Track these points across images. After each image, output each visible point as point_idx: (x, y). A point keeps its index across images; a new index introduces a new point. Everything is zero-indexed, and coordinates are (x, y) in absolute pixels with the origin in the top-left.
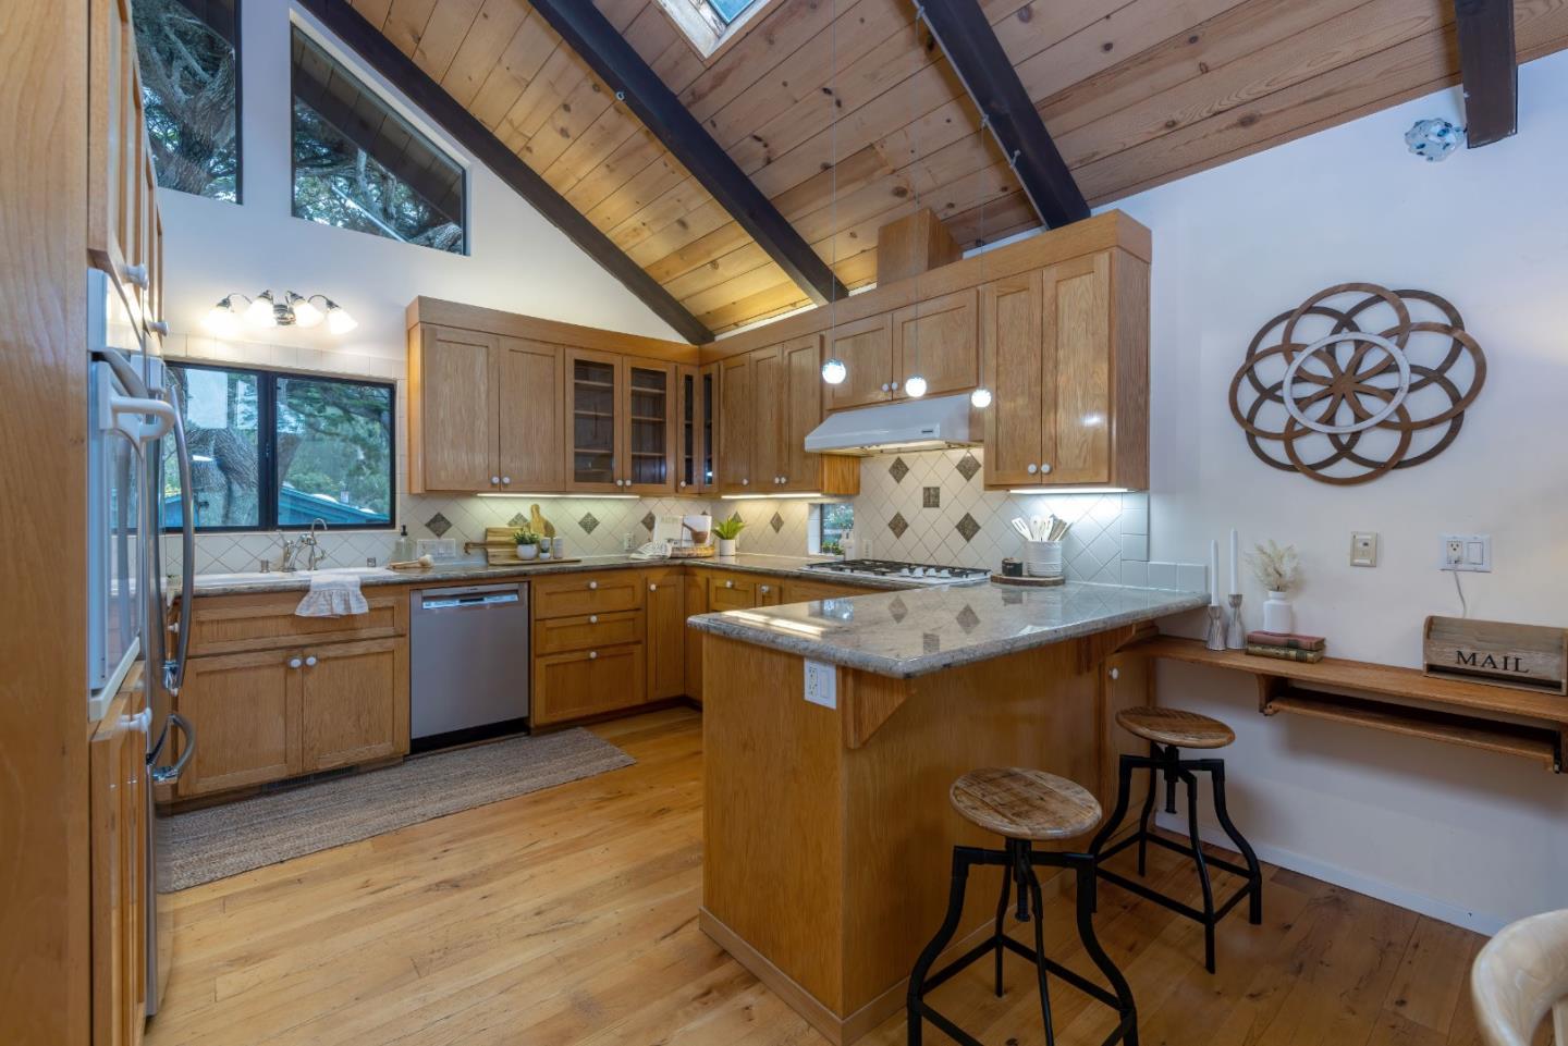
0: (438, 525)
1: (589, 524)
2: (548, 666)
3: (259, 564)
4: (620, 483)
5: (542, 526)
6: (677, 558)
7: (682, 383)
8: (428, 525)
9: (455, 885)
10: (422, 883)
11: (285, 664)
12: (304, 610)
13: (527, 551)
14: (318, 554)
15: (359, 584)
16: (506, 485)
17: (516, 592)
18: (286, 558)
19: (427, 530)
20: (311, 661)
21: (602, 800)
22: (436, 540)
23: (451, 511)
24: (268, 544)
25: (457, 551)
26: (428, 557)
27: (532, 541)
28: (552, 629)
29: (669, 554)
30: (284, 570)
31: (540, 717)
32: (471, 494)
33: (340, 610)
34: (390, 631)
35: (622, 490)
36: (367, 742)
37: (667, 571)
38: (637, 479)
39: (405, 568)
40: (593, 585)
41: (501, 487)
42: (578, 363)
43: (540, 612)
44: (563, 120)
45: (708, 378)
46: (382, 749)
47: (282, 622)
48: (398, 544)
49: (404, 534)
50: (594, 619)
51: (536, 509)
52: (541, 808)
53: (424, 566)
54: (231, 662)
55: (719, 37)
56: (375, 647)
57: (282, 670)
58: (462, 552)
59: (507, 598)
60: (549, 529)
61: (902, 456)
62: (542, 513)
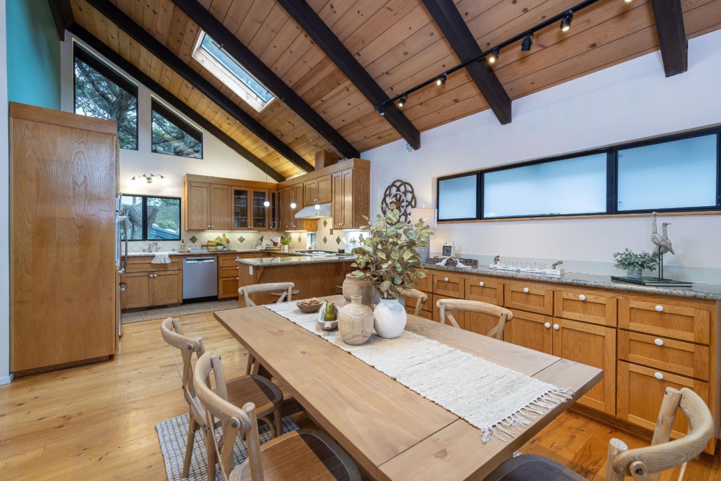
0: (193, 240)
1: (242, 240)
2: (223, 281)
3: (142, 250)
4: (249, 227)
5: (226, 240)
6: (267, 250)
7: (271, 196)
8: (190, 240)
11: (149, 276)
12: (153, 262)
13: (220, 248)
14: (158, 247)
15: (169, 255)
16: (213, 228)
17: (214, 259)
18: (150, 248)
19: (190, 242)
20: (155, 275)
22: (193, 244)
23: (197, 236)
24: (145, 245)
25: (199, 247)
26: (190, 249)
27: (221, 245)
28: (225, 270)
29: (264, 249)
30: (149, 252)
31: (221, 296)
32: (203, 230)
33: (163, 262)
34: (176, 268)
35: (250, 229)
36: (170, 299)
37: (263, 254)
38: (255, 225)
39: (183, 252)
40: (238, 257)
41: (211, 229)
42: (236, 191)
43: (221, 265)
44: (228, 121)
45: (279, 193)
46: (175, 301)
47: (148, 265)
48: (181, 245)
49: (183, 242)
50: (238, 268)
51: (224, 235)
53: (188, 251)
54: (136, 274)
55: (263, 106)
56: (173, 273)
57: (147, 278)
58: (201, 248)
59: (211, 261)
60: (228, 241)
61: (326, 219)
62: (226, 236)
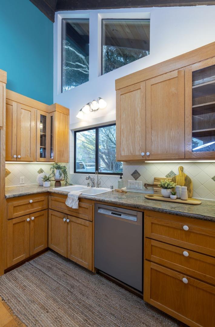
0: (136, 175)
5: (184, 178)
8: (132, 175)
15: (78, 197)
20: (68, 220)
22: (135, 181)
25: (142, 187)
40: (186, 228)
48: (119, 182)
49: (121, 178)
50: (186, 253)
51: (182, 169)
56: (83, 223)
58: (144, 188)
60: (188, 182)
62: (185, 170)
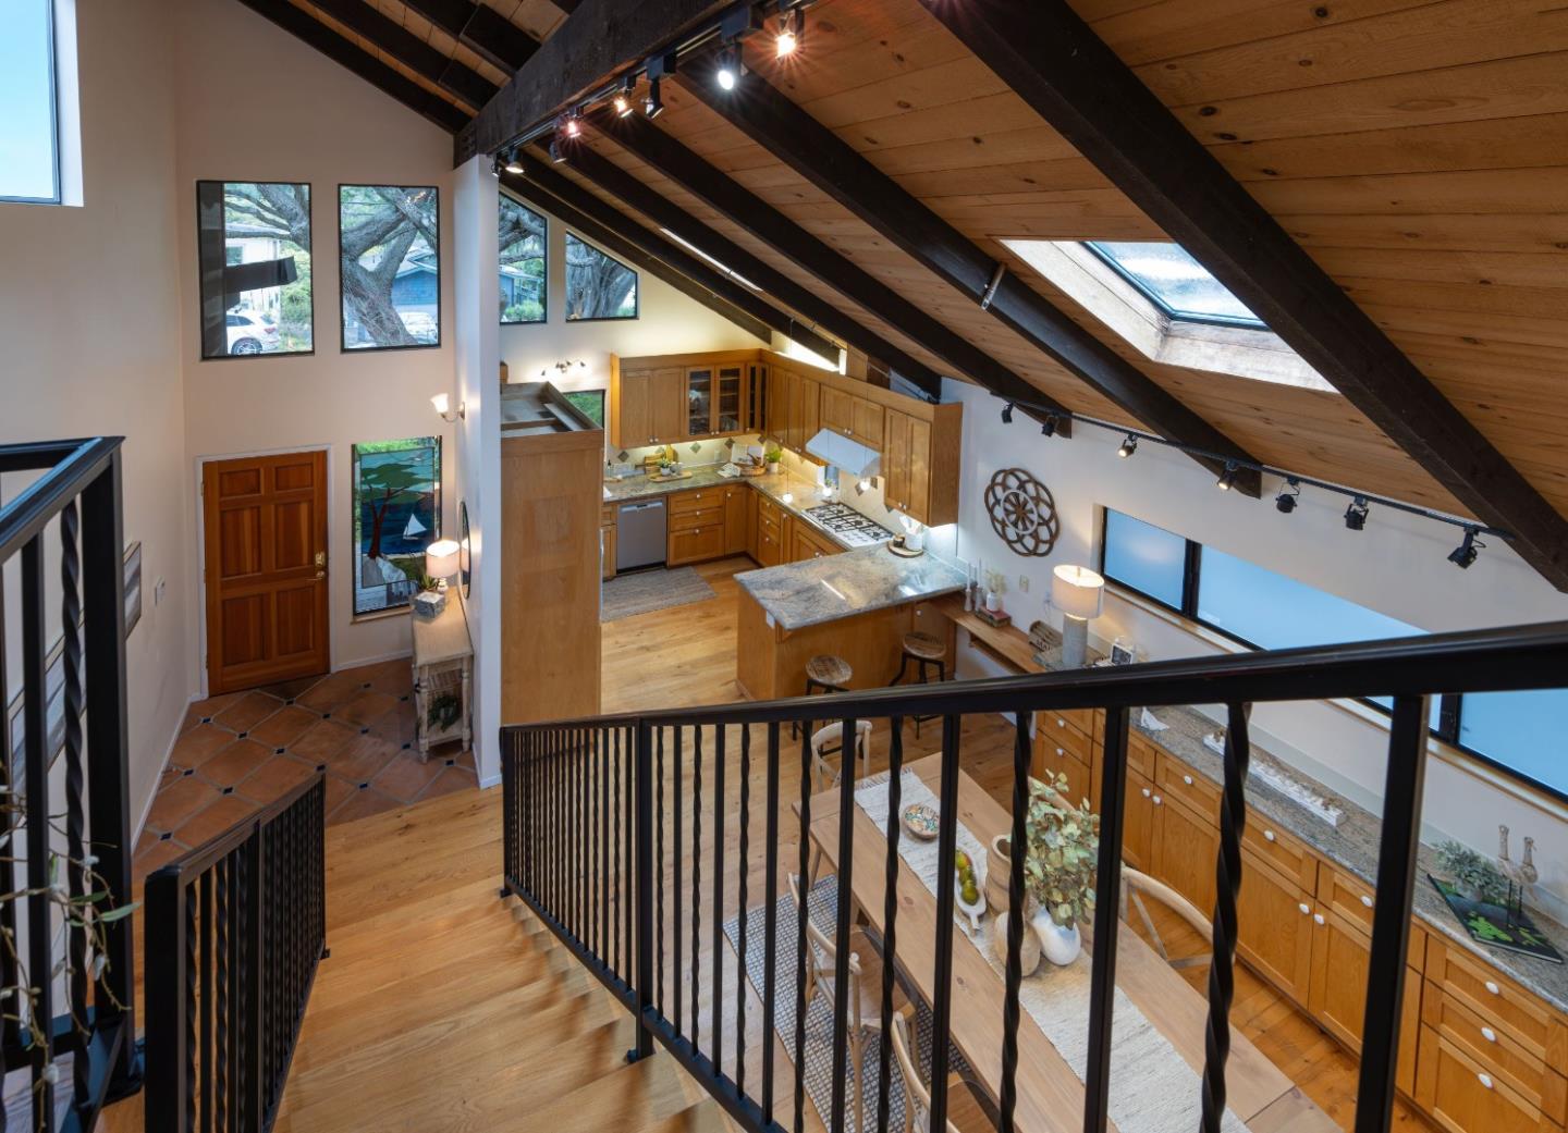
1: (695, 448)
2: (675, 536)
4: (713, 433)
6: (743, 477)
7: (749, 372)
8: (618, 457)
9: (647, 649)
10: (635, 646)
16: (656, 442)
17: (661, 501)
19: (618, 460)
21: (700, 617)
22: (622, 463)
27: (667, 466)
28: (678, 519)
29: (738, 473)
31: (671, 562)
35: (714, 437)
37: (737, 485)
38: (723, 429)
41: (654, 444)
42: (692, 373)
43: (672, 510)
45: (764, 371)
50: (698, 513)
52: (676, 617)
58: (634, 470)
59: (657, 505)
60: (675, 454)
62: (672, 446)
